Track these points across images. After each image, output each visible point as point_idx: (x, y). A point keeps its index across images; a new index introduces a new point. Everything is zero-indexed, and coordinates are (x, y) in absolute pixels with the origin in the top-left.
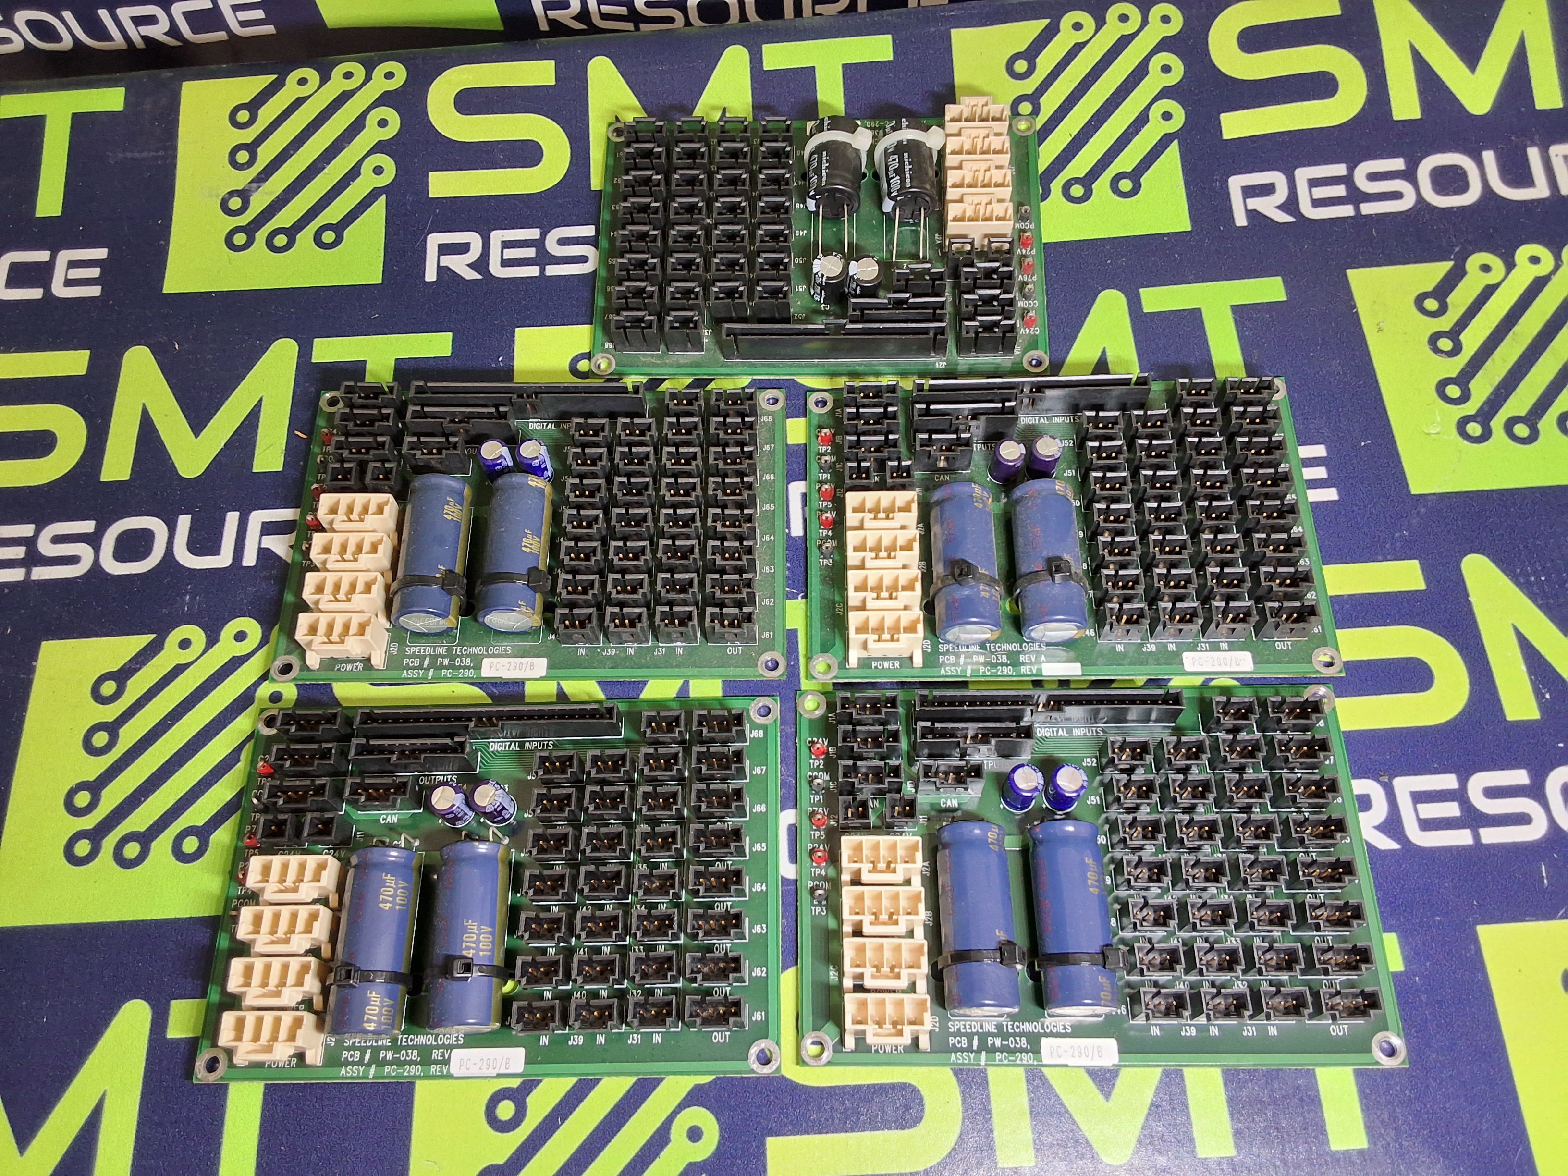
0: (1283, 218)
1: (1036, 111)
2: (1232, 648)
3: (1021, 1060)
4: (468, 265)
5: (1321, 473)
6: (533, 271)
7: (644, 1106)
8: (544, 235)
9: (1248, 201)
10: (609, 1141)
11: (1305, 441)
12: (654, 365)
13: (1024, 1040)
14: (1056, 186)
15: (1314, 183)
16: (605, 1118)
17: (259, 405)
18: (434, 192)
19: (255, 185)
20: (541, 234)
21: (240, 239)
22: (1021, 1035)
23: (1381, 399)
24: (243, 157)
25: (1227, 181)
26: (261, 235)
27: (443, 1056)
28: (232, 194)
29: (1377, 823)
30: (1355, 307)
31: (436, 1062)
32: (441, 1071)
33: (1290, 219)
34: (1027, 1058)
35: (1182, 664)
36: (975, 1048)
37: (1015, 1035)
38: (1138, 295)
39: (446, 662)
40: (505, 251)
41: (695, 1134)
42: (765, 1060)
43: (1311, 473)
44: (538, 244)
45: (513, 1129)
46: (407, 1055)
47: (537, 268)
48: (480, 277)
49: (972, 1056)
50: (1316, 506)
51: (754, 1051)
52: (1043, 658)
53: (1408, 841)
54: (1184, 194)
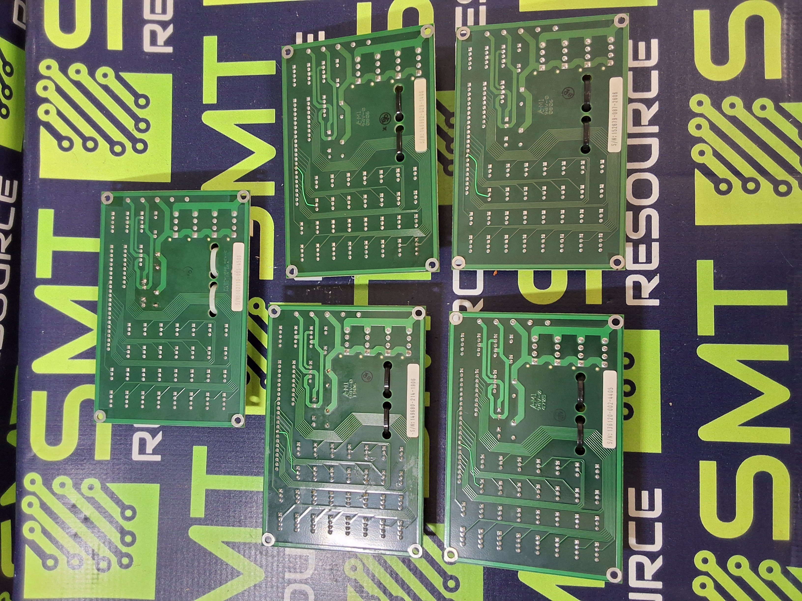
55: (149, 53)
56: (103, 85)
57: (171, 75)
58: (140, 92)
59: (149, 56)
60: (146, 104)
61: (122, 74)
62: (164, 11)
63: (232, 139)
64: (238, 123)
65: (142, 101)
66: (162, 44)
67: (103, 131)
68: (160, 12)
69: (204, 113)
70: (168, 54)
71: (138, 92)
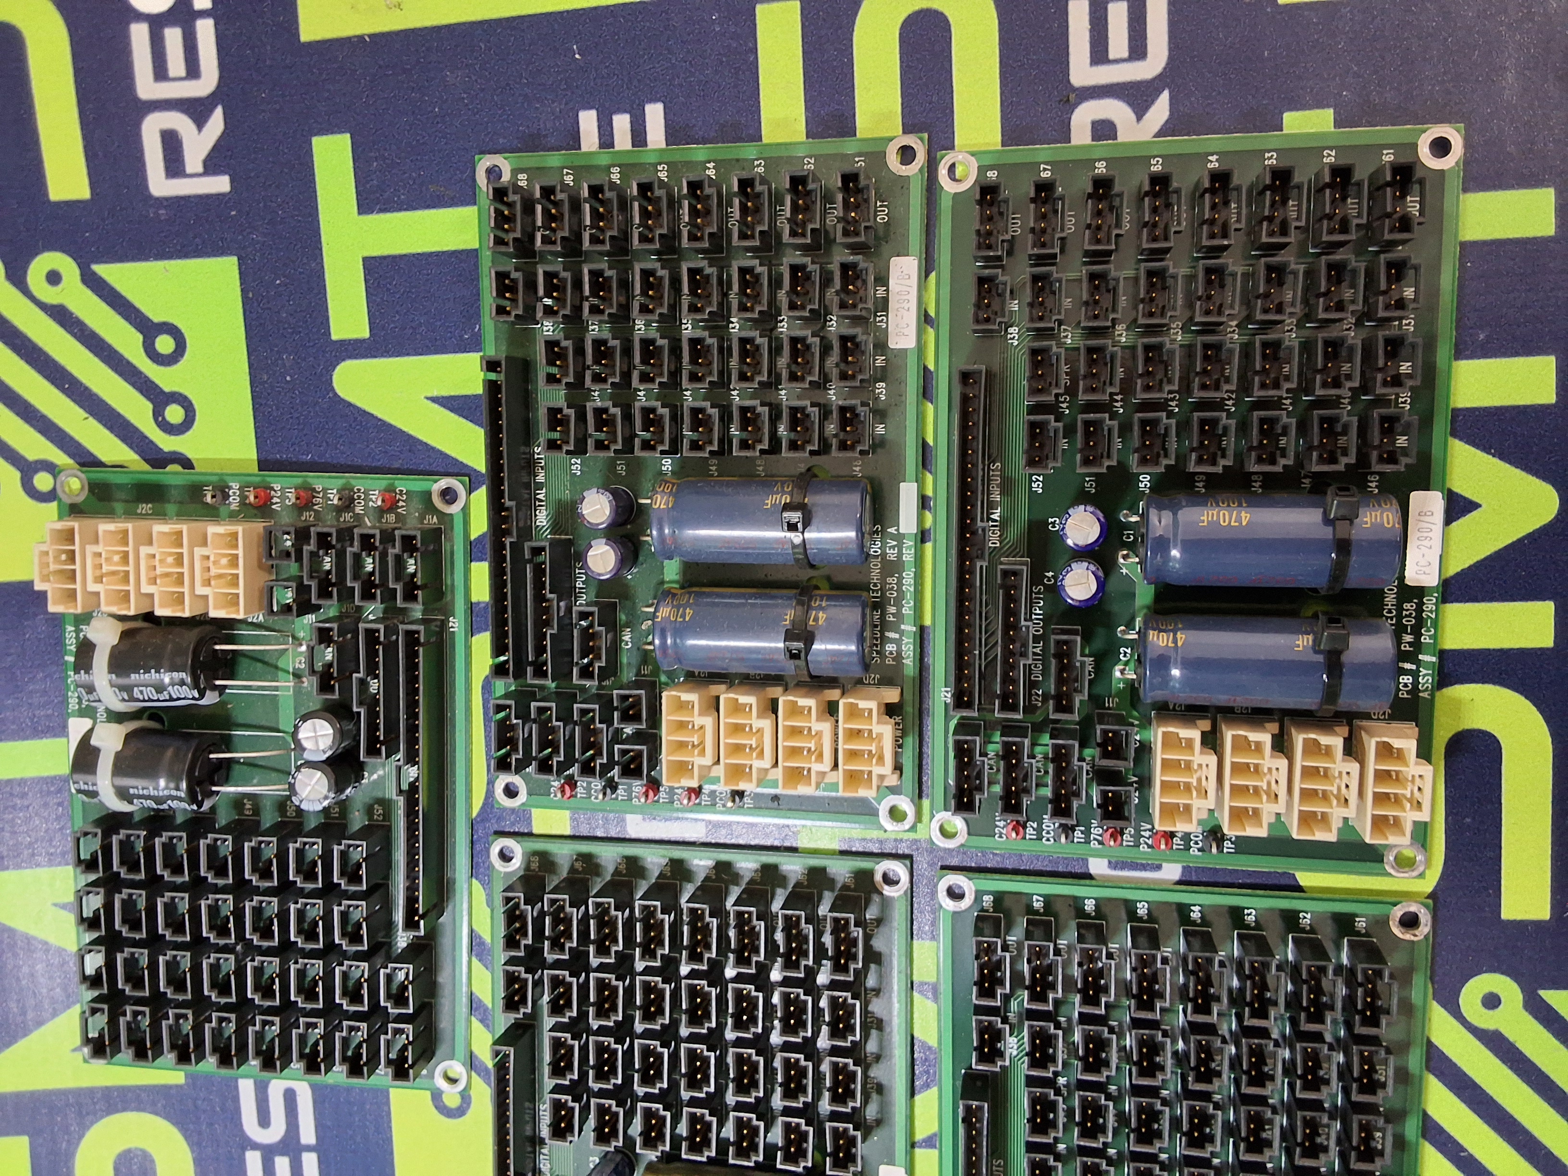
0: (216, 122)
1: (49, 467)
2: (883, 280)
3: (1431, 612)
5: (622, 123)
9: (189, 170)
11: (574, 140)
13: (1407, 606)
14: (166, 443)
15: (161, 73)
22: (1400, 609)
23: (508, 20)
25: (157, 199)
29: (1133, 116)
30: (361, 38)
33: (219, 112)
34: (1430, 604)
35: (906, 350)
36: (1414, 667)
37: (1399, 617)
38: (342, 343)
43: (623, 140)
49: (1423, 671)
50: (673, 135)
52: (892, 530)
53: (1160, 77)
54: (179, 262)
55: (167, 199)
56: (53, 307)
57: (234, 260)
58: (156, 318)
59: (165, 207)
60: (175, 351)
61: (102, 270)
62: (193, 71)
63: (425, 440)
64: (435, 393)
65: (165, 344)
66: (200, 169)
67: (72, 439)
68: (183, 73)
69: (338, 368)
70: (217, 198)
71: (151, 316)
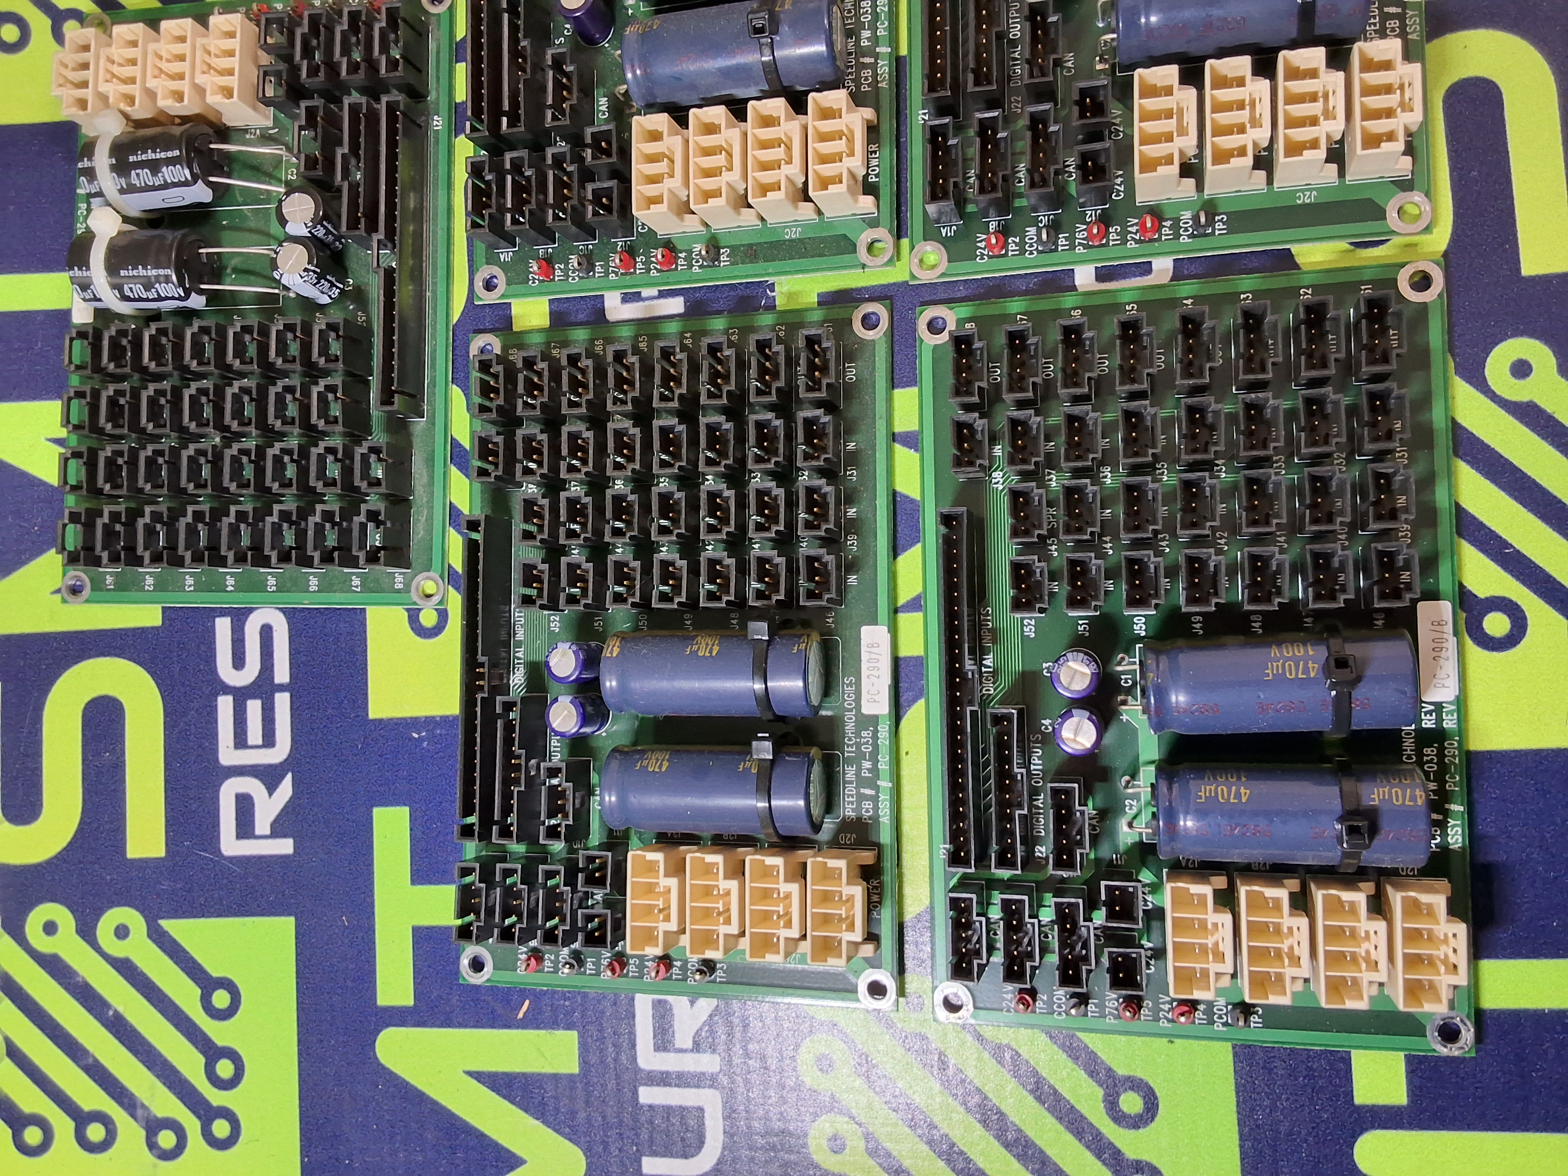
4: (270, 795)
6: (282, 702)
7: (1486, 441)
8: (226, 689)
10: (1534, 482)
12: (430, 519)
16: (1504, 490)
17: (478, 1076)
18: (158, 850)
19: (139, 1112)
20: (225, 693)
21: (221, 1128)
24: (95, 1132)
26: (216, 1097)
27: (1430, 713)
28: (152, 1145)
31: (1439, 719)
32: (1451, 712)
39: (867, 765)
40: (250, 742)
41: (1521, 369)
42: (1423, 282)
44: (241, 696)
45: (1522, 611)
46: (1431, 761)
47: (278, 696)
48: (289, 776)
51: (1415, 297)
